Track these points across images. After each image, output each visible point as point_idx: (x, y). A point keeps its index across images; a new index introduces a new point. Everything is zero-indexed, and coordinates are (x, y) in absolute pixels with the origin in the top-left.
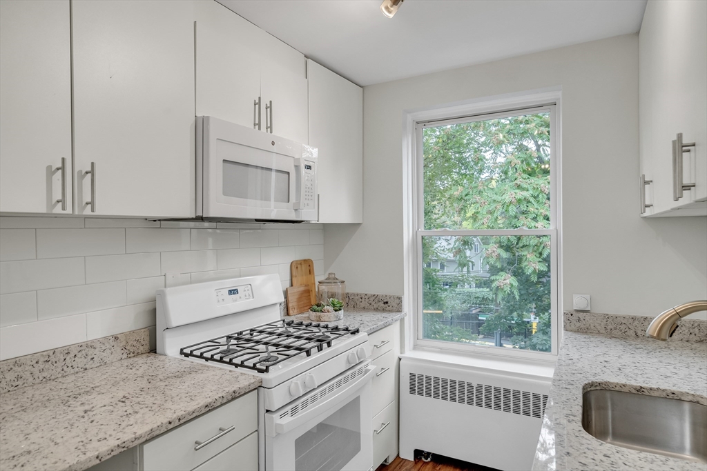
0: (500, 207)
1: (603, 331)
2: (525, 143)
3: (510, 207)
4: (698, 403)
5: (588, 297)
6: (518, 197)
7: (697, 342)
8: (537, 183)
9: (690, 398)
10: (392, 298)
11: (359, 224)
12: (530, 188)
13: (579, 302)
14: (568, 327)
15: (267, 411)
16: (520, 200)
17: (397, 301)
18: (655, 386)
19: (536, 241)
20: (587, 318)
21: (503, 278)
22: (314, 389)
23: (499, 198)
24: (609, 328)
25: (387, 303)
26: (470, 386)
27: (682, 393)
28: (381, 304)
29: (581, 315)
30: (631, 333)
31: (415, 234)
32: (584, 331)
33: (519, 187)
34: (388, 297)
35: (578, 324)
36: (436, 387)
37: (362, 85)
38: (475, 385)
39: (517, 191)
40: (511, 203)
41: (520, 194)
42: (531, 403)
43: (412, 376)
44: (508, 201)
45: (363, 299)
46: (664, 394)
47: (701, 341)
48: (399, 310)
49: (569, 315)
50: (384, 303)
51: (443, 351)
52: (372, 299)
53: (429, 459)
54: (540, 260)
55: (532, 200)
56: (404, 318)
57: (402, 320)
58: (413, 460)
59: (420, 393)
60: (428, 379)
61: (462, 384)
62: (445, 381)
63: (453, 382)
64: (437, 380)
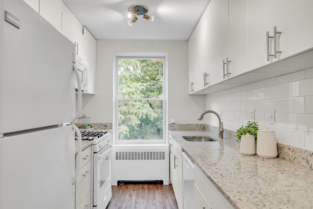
1: (179, 129)
2: (129, 67)
3: (126, 95)
4: (205, 138)
5: (175, 119)
6: (129, 91)
7: (201, 130)
8: (136, 85)
9: (204, 137)
10: (108, 124)
11: (94, 95)
12: (133, 87)
13: (173, 121)
14: (169, 129)
15: (94, 153)
16: (130, 92)
17: (111, 125)
18: (197, 136)
19: (136, 111)
20: (175, 126)
21: (122, 128)
22: (102, 149)
23: (121, 91)
24: (180, 128)
25: (106, 126)
26: (139, 153)
27: (202, 136)
28: (104, 127)
29: (173, 125)
30: (186, 129)
32: (174, 130)
33: (129, 86)
34: (107, 124)
35: (172, 128)
36: (126, 155)
37: (96, 39)
38: (140, 152)
39: (128, 88)
40: (126, 94)
41: (130, 90)
42: (159, 155)
43: (117, 153)
44: (125, 93)
45: (96, 125)
46: (199, 137)
47: (202, 130)
48: (111, 128)
49: (170, 125)
50: (105, 126)
51: (126, 143)
52: (99, 125)
53: (123, 184)
54: (138, 119)
55: (134, 93)
56: (113, 132)
57: (112, 133)
58: (117, 185)
59: (120, 159)
60: (123, 153)
61: (136, 153)
62: (130, 153)
63: (133, 153)
64: (126, 153)
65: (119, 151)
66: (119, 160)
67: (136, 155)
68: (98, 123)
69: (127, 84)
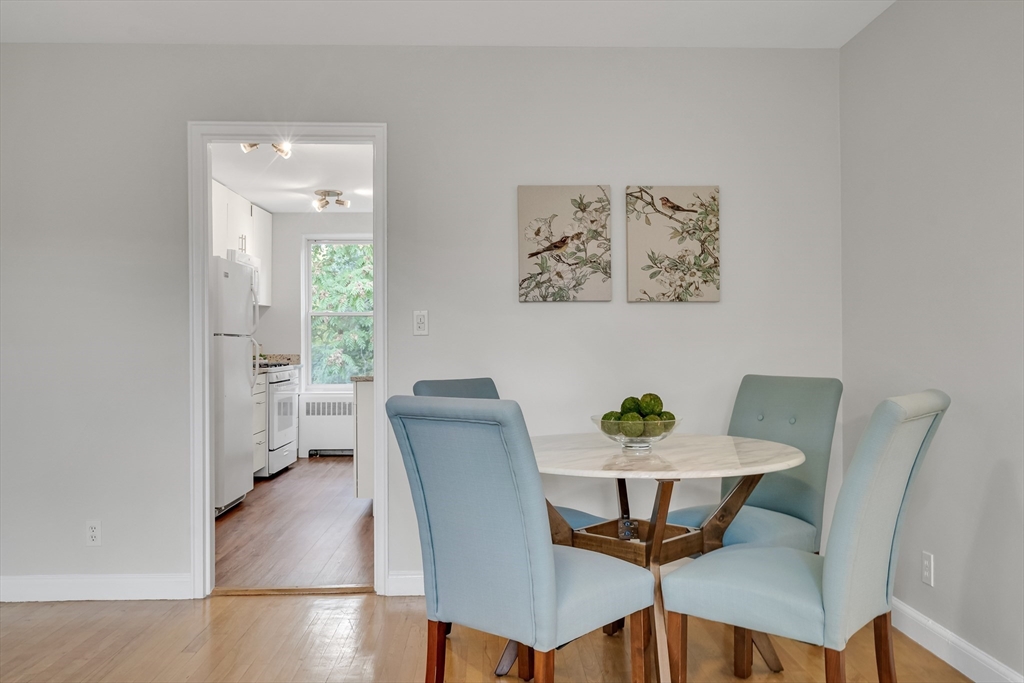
0: (344, 300)
3: (358, 301)
10: (294, 356)
17: (297, 358)
23: (344, 290)
26: (345, 404)
28: (285, 360)
31: (307, 315)
34: (289, 356)
36: (324, 408)
38: (347, 403)
40: (358, 295)
43: (308, 404)
44: (354, 293)
45: (272, 358)
48: (299, 363)
50: (288, 360)
51: (325, 390)
52: (277, 357)
53: (318, 456)
57: (300, 369)
58: (308, 456)
59: (314, 414)
60: (319, 404)
61: (340, 404)
62: (329, 404)
63: (334, 404)
64: (324, 404)
65: (311, 402)
66: (311, 416)
67: (340, 408)
68: (276, 354)
69: (364, 268)
